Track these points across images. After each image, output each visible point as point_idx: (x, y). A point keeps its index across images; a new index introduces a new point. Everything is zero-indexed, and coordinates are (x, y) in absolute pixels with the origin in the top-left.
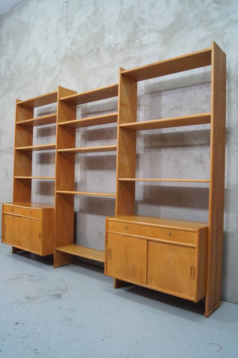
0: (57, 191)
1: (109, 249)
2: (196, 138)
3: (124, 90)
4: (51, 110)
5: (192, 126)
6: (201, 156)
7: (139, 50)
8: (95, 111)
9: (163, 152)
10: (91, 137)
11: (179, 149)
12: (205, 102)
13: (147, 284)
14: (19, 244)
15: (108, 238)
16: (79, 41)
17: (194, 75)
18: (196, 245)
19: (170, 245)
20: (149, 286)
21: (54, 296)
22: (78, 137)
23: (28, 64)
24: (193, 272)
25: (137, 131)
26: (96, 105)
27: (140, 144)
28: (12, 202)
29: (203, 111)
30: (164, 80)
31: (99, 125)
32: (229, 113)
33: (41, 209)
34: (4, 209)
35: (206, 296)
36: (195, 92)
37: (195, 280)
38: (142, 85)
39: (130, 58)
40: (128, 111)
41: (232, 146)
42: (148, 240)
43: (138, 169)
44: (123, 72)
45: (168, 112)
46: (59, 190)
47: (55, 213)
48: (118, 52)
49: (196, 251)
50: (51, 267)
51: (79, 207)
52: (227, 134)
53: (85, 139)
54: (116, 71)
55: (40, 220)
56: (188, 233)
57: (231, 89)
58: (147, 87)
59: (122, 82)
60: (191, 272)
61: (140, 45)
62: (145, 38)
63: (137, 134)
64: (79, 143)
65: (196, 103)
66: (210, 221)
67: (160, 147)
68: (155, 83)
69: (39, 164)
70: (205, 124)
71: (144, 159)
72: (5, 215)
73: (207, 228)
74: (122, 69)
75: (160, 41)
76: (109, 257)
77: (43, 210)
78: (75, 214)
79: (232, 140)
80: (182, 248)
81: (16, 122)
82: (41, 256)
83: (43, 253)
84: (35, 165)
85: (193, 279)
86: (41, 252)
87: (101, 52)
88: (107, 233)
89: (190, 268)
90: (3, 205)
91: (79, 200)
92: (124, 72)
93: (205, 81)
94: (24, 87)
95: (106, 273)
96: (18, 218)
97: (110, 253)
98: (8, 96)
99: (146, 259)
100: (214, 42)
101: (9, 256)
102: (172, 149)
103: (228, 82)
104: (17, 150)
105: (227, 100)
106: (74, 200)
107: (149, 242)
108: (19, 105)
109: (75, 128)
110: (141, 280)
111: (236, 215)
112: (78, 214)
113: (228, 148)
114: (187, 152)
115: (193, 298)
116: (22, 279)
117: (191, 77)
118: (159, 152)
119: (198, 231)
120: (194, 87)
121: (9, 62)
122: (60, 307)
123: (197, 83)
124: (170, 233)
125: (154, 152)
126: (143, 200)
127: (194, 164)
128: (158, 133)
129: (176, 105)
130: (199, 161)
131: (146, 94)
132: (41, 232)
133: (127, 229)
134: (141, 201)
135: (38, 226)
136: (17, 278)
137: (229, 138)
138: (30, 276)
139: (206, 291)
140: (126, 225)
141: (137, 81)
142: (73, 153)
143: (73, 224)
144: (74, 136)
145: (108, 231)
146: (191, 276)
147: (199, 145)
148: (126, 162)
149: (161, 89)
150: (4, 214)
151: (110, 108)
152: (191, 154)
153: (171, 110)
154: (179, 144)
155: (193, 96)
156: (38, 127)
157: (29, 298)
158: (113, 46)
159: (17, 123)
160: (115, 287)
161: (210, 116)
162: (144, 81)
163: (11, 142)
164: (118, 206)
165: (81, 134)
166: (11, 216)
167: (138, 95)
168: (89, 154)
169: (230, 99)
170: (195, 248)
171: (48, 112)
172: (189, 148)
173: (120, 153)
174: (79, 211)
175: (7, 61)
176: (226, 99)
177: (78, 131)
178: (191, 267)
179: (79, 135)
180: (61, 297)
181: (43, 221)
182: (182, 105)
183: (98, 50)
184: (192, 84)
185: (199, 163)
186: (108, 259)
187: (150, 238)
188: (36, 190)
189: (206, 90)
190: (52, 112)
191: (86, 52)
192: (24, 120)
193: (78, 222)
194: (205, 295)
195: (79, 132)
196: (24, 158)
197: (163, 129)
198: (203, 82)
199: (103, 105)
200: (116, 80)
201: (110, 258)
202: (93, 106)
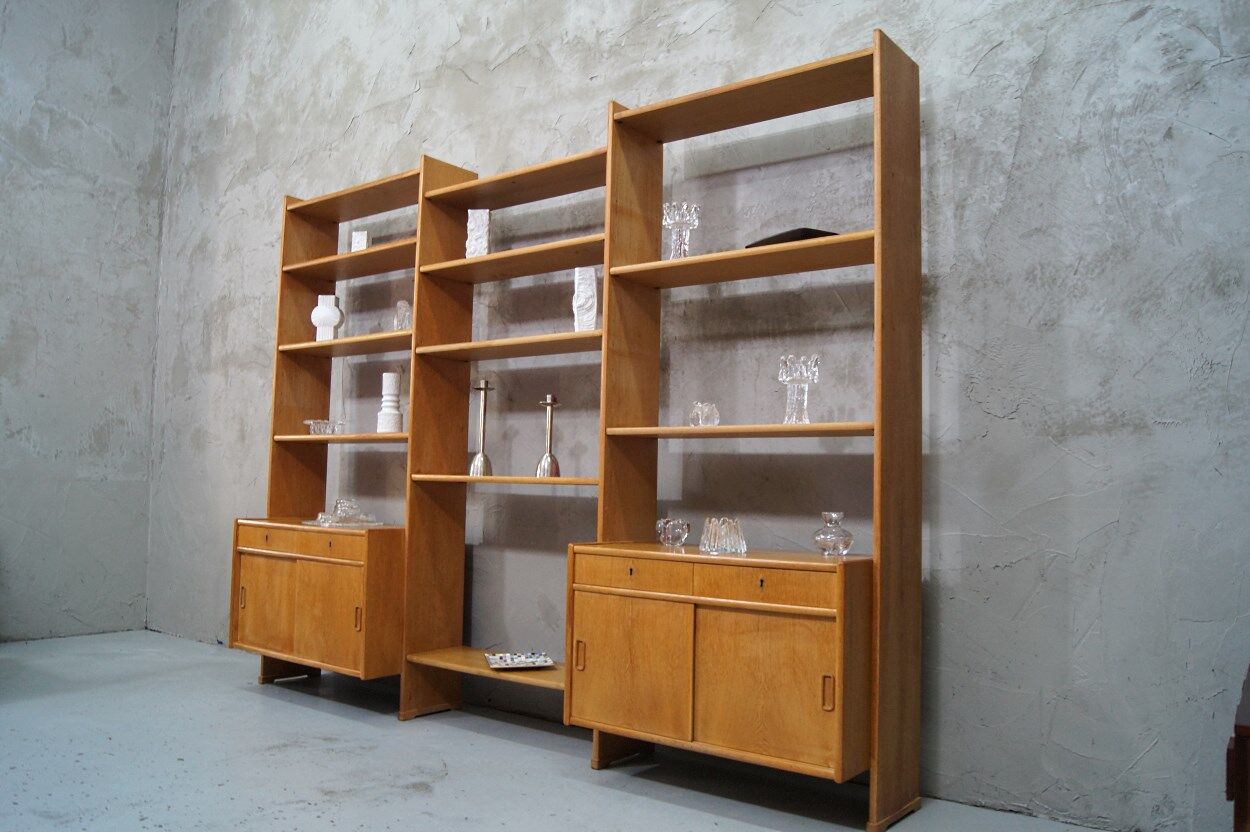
0: (414, 476)
1: (578, 642)
2: (838, 309)
3: (625, 169)
4: (394, 230)
5: (824, 271)
6: (855, 358)
7: (669, 51)
8: (534, 230)
9: (741, 352)
10: (521, 309)
11: (788, 340)
12: (863, 201)
13: (693, 740)
14: (289, 646)
15: (575, 607)
16: (484, 21)
17: (830, 125)
18: (835, 610)
19: (761, 617)
20: (699, 746)
21: (407, 788)
22: (481, 309)
23: (320, 86)
24: (829, 692)
25: (663, 291)
26: (536, 215)
27: (672, 329)
28: (266, 517)
30: (742, 138)
31: (545, 275)
32: (932, 232)
33: (363, 532)
34: (240, 537)
35: (871, 770)
36: (833, 174)
37: (837, 715)
38: (676, 152)
39: (641, 74)
40: (635, 230)
41: (943, 329)
42: (697, 606)
43: (666, 405)
44: (618, 116)
45: (756, 230)
46: (419, 472)
47: (407, 547)
48: (605, 55)
49: (837, 629)
50: (391, 719)
51: (481, 528)
52: (929, 294)
53: (502, 316)
54: (600, 113)
55: (361, 566)
56: (814, 576)
57: (935, 165)
58: (692, 159)
59: (619, 145)
60: (824, 691)
61: (670, 36)
62: (685, 15)
63: (662, 300)
64: (481, 329)
65: (838, 205)
66: (879, 542)
67: (731, 338)
68: (715, 148)
69: (350, 397)
70: (865, 266)
71: (683, 373)
72: (242, 556)
73: (869, 564)
74: (617, 107)
75: (730, 26)
76: (577, 665)
77: (370, 532)
78: (469, 553)
79: (942, 311)
80: (797, 621)
81: (283, 265)
82: (362, 677)
83: (366, 669)
84: (340, 402)
85: (831, 714)
86: (362, 665)
87: (553, 55)
88: (572, 592)
89: (820, 681)
90: (238, 525)
91: (483, 506)
92: (624, 114)
93: (861, 142)
94: (306, 158)
95: (570, 715)
96: (287, 564)
97: (581, 653)
98: (255, 187)
99: (691, 663)
100: (880, 31)
101: (252, 689)
102: (769, 342)
103: (928, 144)
104: (283, 353)
105: (924, 196)
106: (467, 507)
107: (701, 611)
108: (292, 211)
109: (470, 284)
110: (678, 728)
111: (958, 533)
112: (476, 552)
113: (930, 335)
114: (812, 349)
115: (831, 771)
116: (301, 747)
117: (820, 131)
118: (728, 352)
119: (842, 567)
120: (831, 160)
121: (258, 82)
122: (430, 814)
123: (837, 147)
124: (760, 577)
125: (712, 353)
126: (680, 498)
127: (835, 386)
129: (779, 213)
130: (848, 376)
131: (688, 179)
132: (360, 601)
133: (633, 576)
134: (674, 501)
135: (353, 582)
136: (285, 746)
137: (934, 304)
138: (325, 739)
139: (869, 755)
140: (630, 564)
141: (661, 142)
142: (465, 360)
143: (461, 583)
144: (468, 308)
145: (575, 585)
146: (824, 704)
147: (846, 328)
148: (630, 380)
149: (733, 167)
150: (239, 554)
151: (581, 223)
153: (762, 226)
154: (787, 327)
155: (827, 184)
156: (352, 281)
157: (330, 793)
158: (590, 38)
159: (285, 269)
160: (596, 766)
161: (873, 238)
162: (683, 141)
163: (261, 330)
164: (605, 512)
165: (491, 301)
166: (261, 560)
167: (664, 183)
168: (515, 364)
169: (935, 193)
170: (832, 619)
171: (383, 235)
172: (818, 338)
173: (611, 352)
174: (482, 541)
175: (251, 75)
176: (923, 193)
177: (480, 294)
178: (825, 677)
179: (482, 306)
180: (431, 791)
181: (369, 567)
182: (796, 211)
183: (543, 47)
184: (824, 150)
185: (846, 383)
186: (575, 672)
187: (702, 598)
188: (341, 481)
189: (864, 166)
190: (399, 234)
191: (505, 55)
192: (309, 259)
193: (476, 577)
194: (869, 764)
195: (482, 297)
196: (306, 379)
197: (741, 281)
198: (856, 143)
199: (560, 212)
200: (597, 139)
201: (581, 668)
202: (526, 217)
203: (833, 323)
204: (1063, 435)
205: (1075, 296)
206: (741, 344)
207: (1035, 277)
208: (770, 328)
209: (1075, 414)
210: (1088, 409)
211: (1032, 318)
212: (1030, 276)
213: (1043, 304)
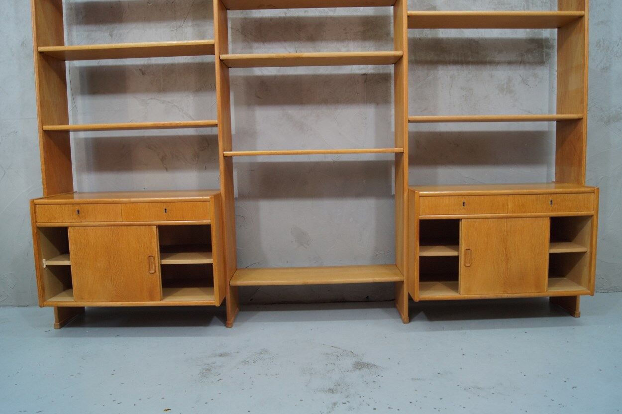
0: (225, 153)
2: (500, 51)
5: (493, 30)
6: (509, 80)
9: (440, 72)
10: (263, 32)
11: (471, 67)
29: (512, 7)
33: (212, 198)
34: (38, 214)
47: (224, 207)
52: (549, 48)
53: (245, 36)
56: (580, 196)
67: (433, 63)
70: (516, 30)
82: (216, 305)
102: (459, 67)
114: (485, 72)
116: (219, 366)
118: (432, 72)
124: (551, 199)
125: (421, 71)
127: (498, 94)
128: (430, 36)
130: (506, 89)
133: (465, 206)
137: (552, 54)
140: (463, 199)
147: (505, 62)
152: (492, 76)
154: (470, 59)
172: (488, 67)
185: (505, 92)
196: (54, 78)
197: (440, 29)
203: (497, 59)
204: (609, 121)
205: (617, 57)
206: (440, 67)
207: (600, 45)
208: (460, 59)
209: (614, 112)
210: (619, 110)
211: (598, 65)
212: (598, 44)
213: (603, 59)
